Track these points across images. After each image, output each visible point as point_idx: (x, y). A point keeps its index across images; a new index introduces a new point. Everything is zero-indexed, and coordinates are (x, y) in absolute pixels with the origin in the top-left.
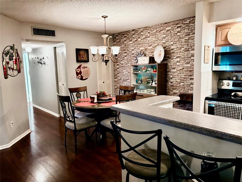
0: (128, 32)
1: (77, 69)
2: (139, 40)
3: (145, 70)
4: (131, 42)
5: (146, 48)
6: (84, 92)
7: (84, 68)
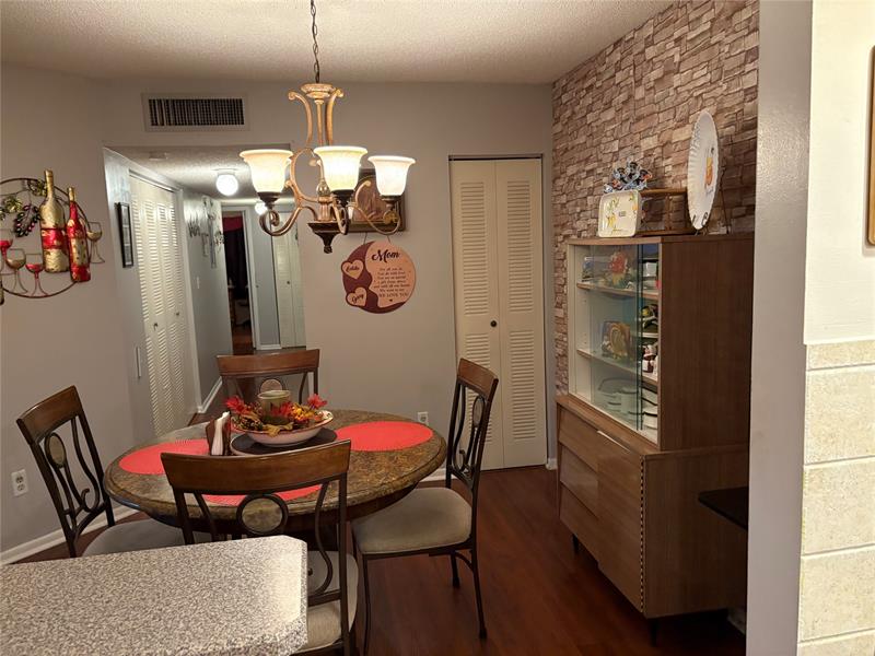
0: (598, 57)
1: (348, 264)
2: (637, 97)
3: (621, 272)
4: (610, 115)
5: (665, 137)
6: (302, 374)
7: (384, 256)
